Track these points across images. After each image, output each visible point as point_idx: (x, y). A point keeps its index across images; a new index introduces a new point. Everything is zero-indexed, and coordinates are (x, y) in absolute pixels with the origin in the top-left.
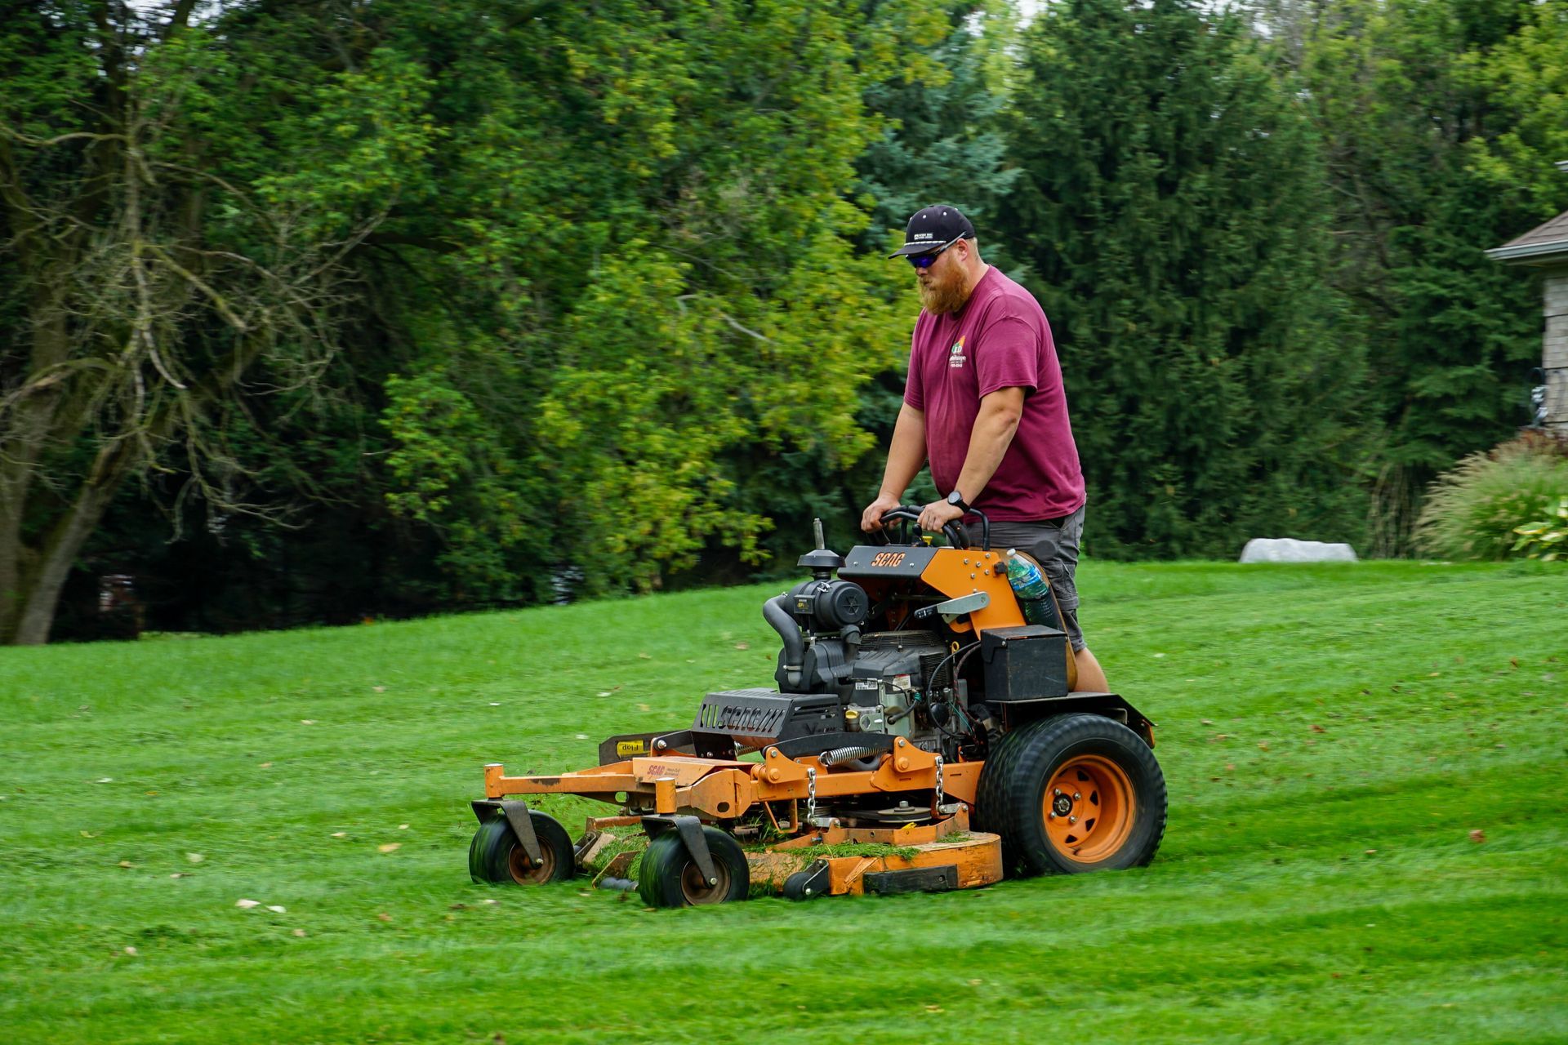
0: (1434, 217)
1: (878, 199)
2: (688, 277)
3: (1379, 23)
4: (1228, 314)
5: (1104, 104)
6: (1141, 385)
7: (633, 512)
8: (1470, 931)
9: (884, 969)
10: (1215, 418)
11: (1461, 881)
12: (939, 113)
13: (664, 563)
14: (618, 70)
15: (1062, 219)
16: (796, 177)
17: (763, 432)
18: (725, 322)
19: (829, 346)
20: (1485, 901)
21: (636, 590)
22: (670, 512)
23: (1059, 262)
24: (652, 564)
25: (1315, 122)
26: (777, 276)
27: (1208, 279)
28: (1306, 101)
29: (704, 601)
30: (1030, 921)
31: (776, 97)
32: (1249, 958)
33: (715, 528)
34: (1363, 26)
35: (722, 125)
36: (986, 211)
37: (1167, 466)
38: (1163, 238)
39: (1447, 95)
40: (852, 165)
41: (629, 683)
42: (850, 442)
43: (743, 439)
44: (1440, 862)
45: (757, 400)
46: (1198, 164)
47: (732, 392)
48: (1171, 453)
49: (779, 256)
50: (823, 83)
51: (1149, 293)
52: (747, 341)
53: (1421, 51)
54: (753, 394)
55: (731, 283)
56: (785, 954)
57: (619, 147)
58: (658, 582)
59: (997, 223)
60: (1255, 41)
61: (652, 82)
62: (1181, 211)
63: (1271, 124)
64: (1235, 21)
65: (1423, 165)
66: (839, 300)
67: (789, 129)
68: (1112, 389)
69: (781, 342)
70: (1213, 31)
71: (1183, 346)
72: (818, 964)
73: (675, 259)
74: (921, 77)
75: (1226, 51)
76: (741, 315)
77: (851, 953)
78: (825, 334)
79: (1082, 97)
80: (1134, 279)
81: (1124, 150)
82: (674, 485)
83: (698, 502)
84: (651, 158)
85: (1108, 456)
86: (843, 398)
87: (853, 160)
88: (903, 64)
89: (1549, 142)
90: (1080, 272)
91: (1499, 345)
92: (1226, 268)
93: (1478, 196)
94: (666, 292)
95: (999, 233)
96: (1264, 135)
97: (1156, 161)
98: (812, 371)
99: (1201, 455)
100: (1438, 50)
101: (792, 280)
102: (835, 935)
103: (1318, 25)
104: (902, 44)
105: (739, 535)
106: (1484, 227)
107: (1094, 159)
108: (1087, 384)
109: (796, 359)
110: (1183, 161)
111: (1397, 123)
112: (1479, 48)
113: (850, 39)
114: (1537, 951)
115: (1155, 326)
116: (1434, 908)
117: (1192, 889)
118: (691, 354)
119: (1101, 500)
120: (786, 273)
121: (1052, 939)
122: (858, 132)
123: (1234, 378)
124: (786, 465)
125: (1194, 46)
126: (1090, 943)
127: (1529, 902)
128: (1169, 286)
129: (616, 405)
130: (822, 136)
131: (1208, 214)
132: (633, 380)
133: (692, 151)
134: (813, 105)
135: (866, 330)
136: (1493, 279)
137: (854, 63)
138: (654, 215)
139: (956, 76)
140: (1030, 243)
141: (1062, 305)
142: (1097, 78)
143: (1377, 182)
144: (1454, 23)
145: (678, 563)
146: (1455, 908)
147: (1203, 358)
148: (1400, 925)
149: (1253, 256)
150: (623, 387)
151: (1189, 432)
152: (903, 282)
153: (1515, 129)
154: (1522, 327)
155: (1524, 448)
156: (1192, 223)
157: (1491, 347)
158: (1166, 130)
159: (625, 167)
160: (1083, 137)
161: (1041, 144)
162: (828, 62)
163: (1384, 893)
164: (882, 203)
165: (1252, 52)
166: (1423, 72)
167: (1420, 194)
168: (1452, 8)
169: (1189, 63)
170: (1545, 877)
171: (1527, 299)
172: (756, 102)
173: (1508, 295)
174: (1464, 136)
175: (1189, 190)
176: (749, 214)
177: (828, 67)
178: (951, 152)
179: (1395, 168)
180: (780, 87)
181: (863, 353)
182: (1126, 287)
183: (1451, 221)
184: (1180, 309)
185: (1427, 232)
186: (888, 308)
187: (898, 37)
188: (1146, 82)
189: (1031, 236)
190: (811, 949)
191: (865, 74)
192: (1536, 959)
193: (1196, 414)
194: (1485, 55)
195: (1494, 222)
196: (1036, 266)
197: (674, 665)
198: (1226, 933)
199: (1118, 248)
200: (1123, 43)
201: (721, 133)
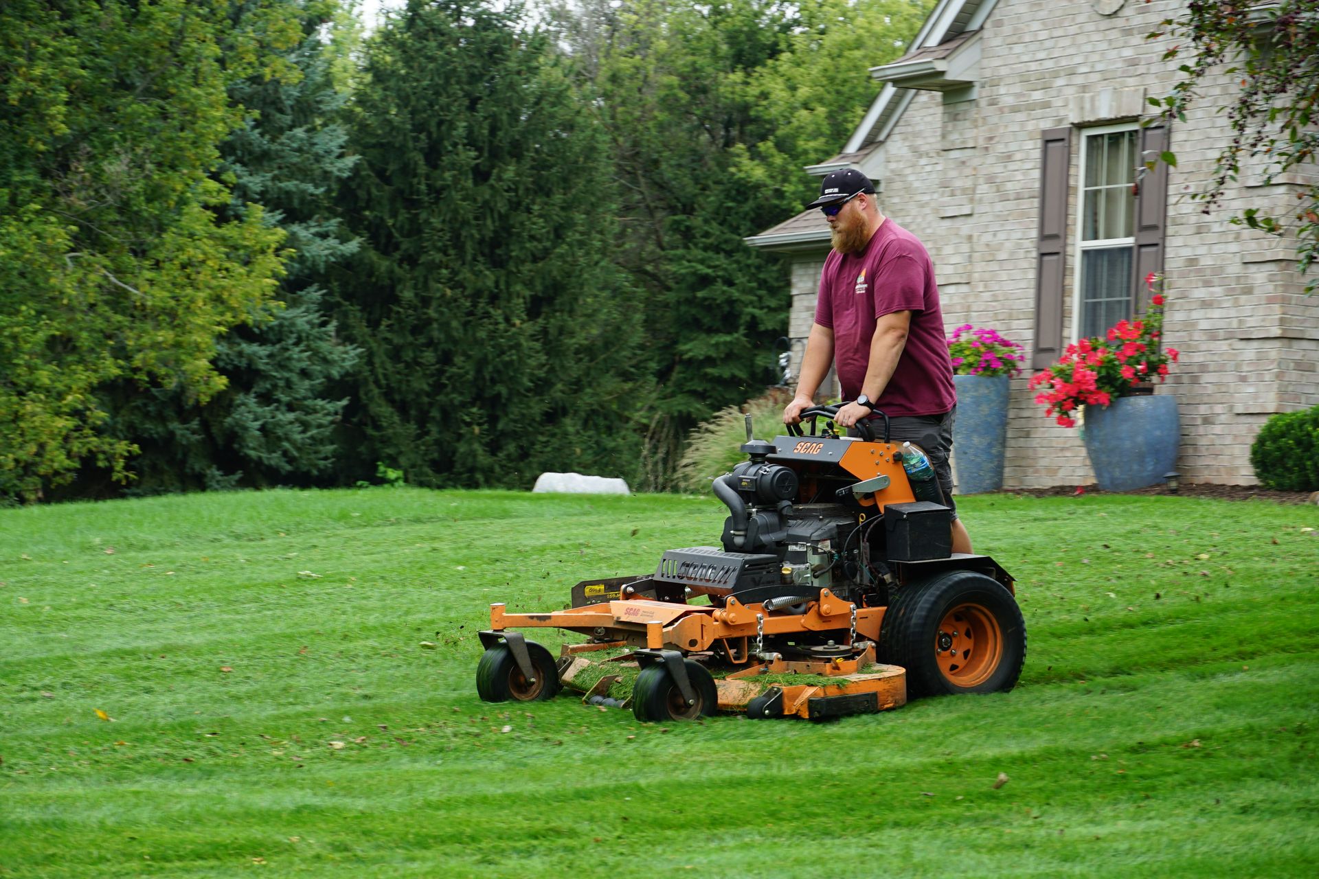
0: (703, 209)
1: (239, 177)
2: (75, 238)
3: (662, 45)
4: (529, 284)
5: (431, 105)
6: (455, 342)
7: (22, 435)
8: (709, 805)
9: (218, 826)
10: (516, 371)
11: (704, 763)
12: (292, 107)
13: (46, 479)
14: (21, 60)
15: (392, 200)
16: (170, 157)
17: (136, 370)
18: (105, 277)
19: (192, 301)
20: (723, 781)
21: (22, 501)
22: (53, 436)
23: (390, 236)
24: (36, 479)
25: (606, 125)
26: (151, 239)
27: (514, 254)
28: (599, 108)
29: (77, 511)
30: (343, 788)
31: (155, 87)
32: (526, 824)
33: (90, 451)
34: (648, 48)
35: (108, 110)
36: (329, 191)
37: (474, 410)
38: (476, 218)
39: (716, 107)
40: (217, 147)
41: (13, 580)
42: (207, 383)
43: (118, 377)
44: (688, 747)
45: (131, 343)
46: (508, 158)
47: (109, 337)
48: (478, 399)
49: (153, 222)
50: (195, 78)
51: (464, 264)
52: (125, 294)
53: (695, 70)
54: (127, 338)
55: (112, 243)
56: (134, 812)
57: (19, 125)
58: (40, 494)
59: (338, 201)
60: (558, 56)
61: (49, 71)
62: (492, 196)
63: (570, 126)
64: (543, 39)
65: (694, 165)
66: (203, 262)
67: (164, 116)
68: (430, 343)
69: (153, 296)
70: (523, 47)
71: (491, 310)
72: (162, 821)
73: (65, 222)
74: (278, 75)
75: (535, 64)
76: (119, 271)
77: (191, 812)
78: (189, 291)
79: (413, 98)
80: (452, 252)
81: (446, 143)
82: (58, 414)
83: (77, 429)
84: (47, 135)
85: (426, 400)
86: (203, 346)
87: (218, 143)
88: (262, 64)
89: (800, 150)
90: (406, 244)
91: (753, 317)
92: (528, 245)
93: (738, 192)
94: (58, 250)
95: (340, 209)
96: (564, 135)
97: (473, 154)
98: (176, 322)
99: (503, 401)
100: (710, 70)
101: (163, 244)
102: (177, 796)
103: (611, 45)
104: (262, 47)
105: (110, 458)
106: (744, 218)
107: (421, 150)
108: (410, 339)
109: (164, 311)
110: (495, 154)
111: (673, 129)
112: (745, 69)
113: (219, 42)
114: (765, 823)
115: (466, 293)
116: (681, 785)
117: (480, 765)
118: (75, 303)
119: (419, 437)
120: (159, 236)
121: (361, 804)
122: (223, 120)
123: (533, 337)
124: (154, 398)
125: (508, 58)
126: (393, 808)
127: (759, 782)
128: (481, 259)
129: (10, 344)
130: (193, 123)
131: (515, 200)
132: (25, 324)
133: (83, 130)
134: (185, 96)
135: (223, 288)
136: (749, 262)
137: (221, 62)
138: (48, 183)
139: (306, 77)
140: (366, 218)
141: (391, 272)
142: (426, 83)
143: (657, 178)
144: (724, 48)
145: (58, 480)
146: (698, 786)
147: (507, 320)
148: (651, 798)
149: (552, 236)
150: (16, 329)
151: (493, 381)
152: (258, 247)
153: (771, 138)
154: (773, 303)
155: (771, 404)
156: (502, 206)
157: (745, 319)
158: (481, 127)
159: (26, 142)
160: (412, 131)
161: (378, 136)
162: (199, 60)
163: (640, 771)
164: (241, 181)
165: (555, 65)
166: (697, 88)
167: (691, 189)
168: (722, 36)
169: (503, 73)
170: (774, 762)
171: (777, 279)
172: (138, 91)
173: (762, 276)
174: (729, 143)
175: (500, 179)
176: (128, 186)
177: (199, 65)
178: (302, 140)
179: (671, 166)
180: (158, 80)
181: (221, 308)
182: (444, 259)
183: (717, 213)
184: (489, 278)
185: (697, 221)
186: (243, 270)
187: (259, 42)
188: (466, 87)
189: (367, 213)
190: (157, 808)
191: (230, 71)
192: (763, 829)
193: (500, 366)
194: (749, 75)
195: (752, 215)
196: (370, 238)
197: (51, 565)
198: (507, 803)
199: (439, 226)
200: (448, 53)
201: (107, 116)
